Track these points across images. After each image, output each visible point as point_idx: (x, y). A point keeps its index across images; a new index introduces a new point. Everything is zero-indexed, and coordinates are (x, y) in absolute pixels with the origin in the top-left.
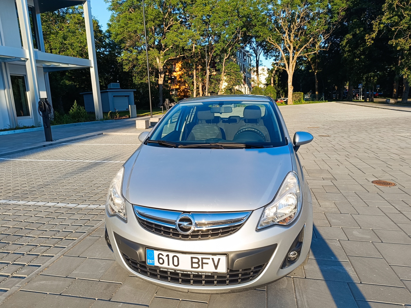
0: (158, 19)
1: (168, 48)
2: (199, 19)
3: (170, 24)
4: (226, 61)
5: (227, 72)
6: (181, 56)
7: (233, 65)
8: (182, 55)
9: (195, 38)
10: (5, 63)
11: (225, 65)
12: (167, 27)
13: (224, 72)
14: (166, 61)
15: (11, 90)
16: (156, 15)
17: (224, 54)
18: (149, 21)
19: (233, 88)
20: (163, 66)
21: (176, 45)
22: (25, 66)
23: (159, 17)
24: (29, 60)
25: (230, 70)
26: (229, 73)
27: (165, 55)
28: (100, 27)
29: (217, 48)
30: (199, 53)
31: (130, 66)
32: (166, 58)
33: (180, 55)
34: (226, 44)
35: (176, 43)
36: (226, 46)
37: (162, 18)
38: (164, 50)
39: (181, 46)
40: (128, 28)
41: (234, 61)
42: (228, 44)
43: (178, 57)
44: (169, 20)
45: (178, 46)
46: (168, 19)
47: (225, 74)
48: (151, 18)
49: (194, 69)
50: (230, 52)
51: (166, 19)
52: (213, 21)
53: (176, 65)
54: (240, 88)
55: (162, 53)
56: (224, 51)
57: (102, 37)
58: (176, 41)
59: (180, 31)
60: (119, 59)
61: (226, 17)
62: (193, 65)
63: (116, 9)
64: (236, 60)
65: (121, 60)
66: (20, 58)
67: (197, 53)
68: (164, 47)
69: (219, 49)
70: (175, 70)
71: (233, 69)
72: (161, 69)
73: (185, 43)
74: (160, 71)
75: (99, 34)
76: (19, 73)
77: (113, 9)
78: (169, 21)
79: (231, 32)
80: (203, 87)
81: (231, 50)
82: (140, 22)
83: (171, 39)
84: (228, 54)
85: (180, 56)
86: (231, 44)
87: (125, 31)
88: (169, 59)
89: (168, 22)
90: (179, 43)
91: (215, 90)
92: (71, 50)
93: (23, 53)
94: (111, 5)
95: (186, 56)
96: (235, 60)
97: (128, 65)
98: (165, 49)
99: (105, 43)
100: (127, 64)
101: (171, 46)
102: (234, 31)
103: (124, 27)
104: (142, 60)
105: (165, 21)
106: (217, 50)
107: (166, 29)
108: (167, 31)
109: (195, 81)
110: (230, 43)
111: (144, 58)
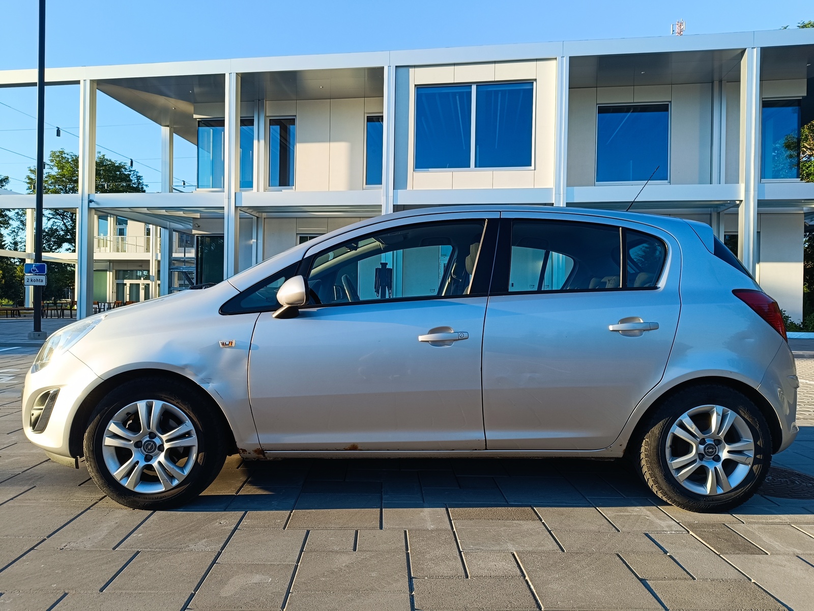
10: (718, 214)
24: (743, 203)
66: (735, 201)
76: (731, 230)
93: (737, 192)
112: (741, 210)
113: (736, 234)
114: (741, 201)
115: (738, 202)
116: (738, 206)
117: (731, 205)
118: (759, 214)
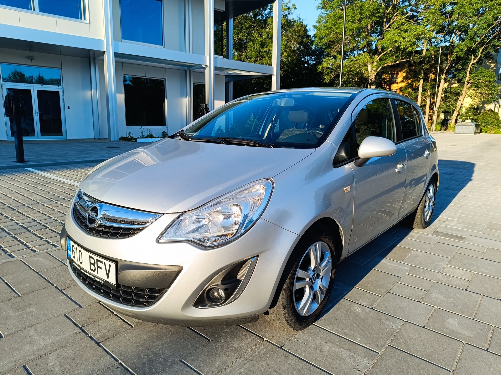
0: (376, 15)
1: (386, 51)
2: (437, 9)
3: (393, 19)
4: (474, 67)
5: (472, 83)
6: (403, 61)
7: (484, 73)
8: (404, 59)
9: (426, 36)
10: (190, 71)
11: (470, 73)
12: (389, 24)
13: (468, 83)
14: (380, 68)
15: (192, 98)
16: (374, 10)
17: (471, 56)
18: (364, 18)
19: (484, 108)
20: (375, 74)
21: (396, 46)
22: (205, 73)
23: (379, 12)
24: (208, 67)
25: (479, 79)
26: (476, 84)
27: (380, 59)
28: (308, 32)
29: (459, 48)
30: (433, 56)
31: (332, 76)
32: (381, 65)
33: (401, 59)
34: (476, 41)
35: (396, 44)
36: (475, 45)
37: (383, 13)
38: (380, 53)
39: (402, 47)
40: (336, 29)
41: (491, 67)
42: (478, 42)
43: (397, 62)
44: (392, 14)
45: (398, 48)
46: (390, 14)
47: (469, 85)
48: (366, 14)
49: (422, 79)
50: (481, 53)
51: (388, 14)
52: (458, 11)
53: (398, 75)
54: (496, 108)
55: (377, 58)
56: (471, 52)
57: (309, 42)
58: (395, 42)
59: (405, 27)
60: (319, 68)
61: (482, 2)
62: (420, 73)
63: (326, 7)
64: (495, 66)
65: (322, 68)
66: (202, 65)
67: (429, 57)
68: (380, 50)
69: (462, 50)
70: (397, 81)
71: (483, 78)
72: (373, 78)
73: (408, 43)
74: (370, 82)
75: (305, 40)
76: (199, 82)
77: (323, 8)
78: (392, 16)
79: (486, 24)
80: (431, 104)
81: (483, 50)
82: (351, 20)
83: (389, 39)
84: (478, 57)
85: (401, 61)
86: (485, 41)
87: (331, 32)
88: (385, 65)
89: (390, 17)
90: (401, 44)
91: (449, 109)
92: (267, 58)
93: (204, 60)
94: (321, 3)
95: (413, 62)
96: (493, 65)
97: (330, 75)
98: (382, 53)
99: (310, 50)
100: (328, 74)
101: (391, 49)
102: (492, 22)
103: (331, 28)
104: (346, 68)
105: (387, 17)
106: (458, 51)
107: (387, 26)
108: (388, 29)
109: (420, 96)
110: (483, 39)
111: (349, 65)
112: (207, 71)
113: (204, 84)
114: (207, 66)
115: (204, 66)
116: (205, 68)
117: (199, 67)
118: (216, 75)
